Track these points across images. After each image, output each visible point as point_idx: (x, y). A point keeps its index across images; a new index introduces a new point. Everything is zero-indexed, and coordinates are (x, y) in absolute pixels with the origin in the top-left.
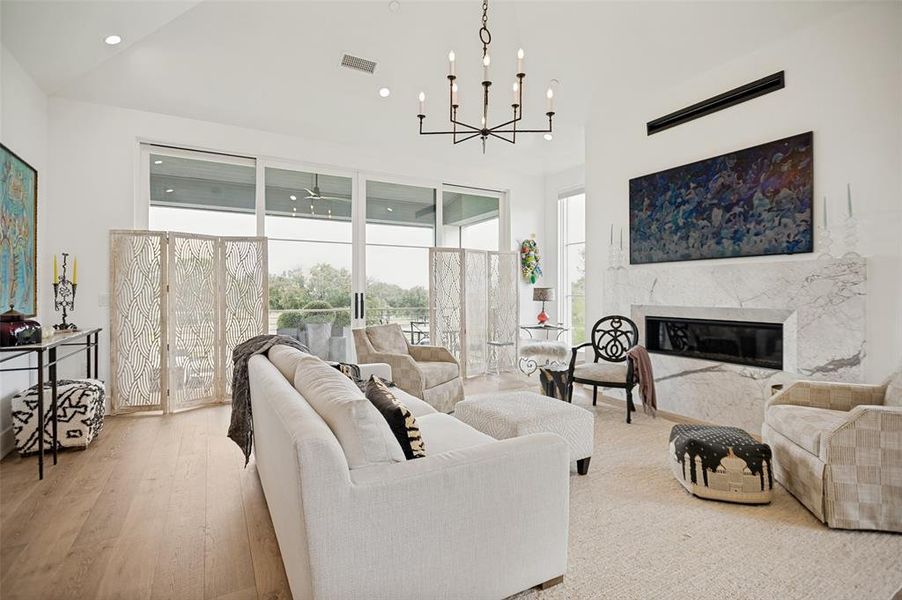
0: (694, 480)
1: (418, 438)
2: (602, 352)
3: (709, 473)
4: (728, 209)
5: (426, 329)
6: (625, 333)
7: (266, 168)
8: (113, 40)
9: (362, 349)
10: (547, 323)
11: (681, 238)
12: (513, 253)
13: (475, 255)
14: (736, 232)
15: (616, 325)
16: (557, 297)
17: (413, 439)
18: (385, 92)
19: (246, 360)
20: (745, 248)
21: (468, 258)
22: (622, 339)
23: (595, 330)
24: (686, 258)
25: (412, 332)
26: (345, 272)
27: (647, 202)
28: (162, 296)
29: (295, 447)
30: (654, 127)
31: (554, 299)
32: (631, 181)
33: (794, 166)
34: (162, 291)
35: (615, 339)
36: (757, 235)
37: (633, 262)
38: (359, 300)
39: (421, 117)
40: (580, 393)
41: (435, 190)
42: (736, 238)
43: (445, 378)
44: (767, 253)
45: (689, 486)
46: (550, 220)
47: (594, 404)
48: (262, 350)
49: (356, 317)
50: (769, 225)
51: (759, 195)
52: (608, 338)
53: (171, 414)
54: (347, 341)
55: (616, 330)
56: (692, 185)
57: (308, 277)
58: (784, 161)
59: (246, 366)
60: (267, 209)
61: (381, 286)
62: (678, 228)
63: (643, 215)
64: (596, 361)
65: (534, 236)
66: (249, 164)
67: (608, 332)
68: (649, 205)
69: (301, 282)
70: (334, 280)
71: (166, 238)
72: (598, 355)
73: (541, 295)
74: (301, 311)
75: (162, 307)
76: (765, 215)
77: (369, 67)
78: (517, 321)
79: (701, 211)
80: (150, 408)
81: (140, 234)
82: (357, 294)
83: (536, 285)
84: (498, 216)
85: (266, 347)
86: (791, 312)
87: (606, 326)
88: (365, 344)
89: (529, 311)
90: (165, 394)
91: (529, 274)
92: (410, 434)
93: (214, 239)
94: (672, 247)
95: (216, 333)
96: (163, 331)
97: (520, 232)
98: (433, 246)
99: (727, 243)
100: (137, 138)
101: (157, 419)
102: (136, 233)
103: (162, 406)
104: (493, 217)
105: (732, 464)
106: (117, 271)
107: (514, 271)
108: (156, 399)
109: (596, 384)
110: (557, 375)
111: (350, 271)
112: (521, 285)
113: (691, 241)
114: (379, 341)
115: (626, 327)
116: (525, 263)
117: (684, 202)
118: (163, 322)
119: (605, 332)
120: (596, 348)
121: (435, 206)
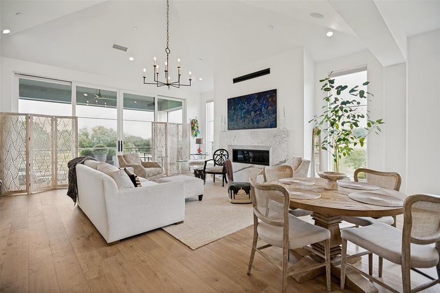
0: (231, 198)
1: (140, 184)
2: (217, 162)
3: (235, 195)
4: (255, 112)
5: (150, 156)
6: (224, 155)
7: (77, 86)
8: (6, 32)
9: (122, 163)
10: (201, 153)
11: (243, 121)
12: (188, 124)
13: (172, 125)
14: (258, 120)
15: (222, 152)
16: (205, 143)
17: (138, 184)
18: (131, 59)
19: (75, 166)
20: (260, 126)
21: (169, 126)
22: (224, 157)
23: (214, 154)
24: (244, 128)
25: (145, 158)
26: (112, 130)
27: (233, 107)
28: (26, 142)
29: (103, 181)
30: (236, 81)
31: (204, 143)
32: (228, 99)
33: (272, 100)
34: (26, 140)
35: (221, 157)
36: (263, 121)
37: (229, 129)
38: (120, 143)
39: (144, 77)
40: (209, 177)
41: (154, 98)
42: (258, 122)
43: (156, 173)
44: (265, 127)
45: (230, 200)
46: (203, 111)
47: (214, 182)
48: (81, 162)
49: (119, 151)
50: (266, 118)
51: (263, 108)
52: (219, 157)
53: (31, 194)
54: (114, 162)
55: (222, 154)
56: (246, 103)
57: (91, 133)
58: (269, 97)
59: (75, 168)
60: (77, 102)
61: (132, 137)
62: (242, 118)
63: (232, 112)
64: (215, 166)
65: (196, 117)
66: (69, 84)
67: (219, 155)
68: (234, 109)
69: (86, 135)
70: (106, 134)
71: (28, 116)
72: (215, 164)
73: (199, 141)
74: (91, 149)
75: (27, 147)
76: (265, 115)
77: (125, 49)
78: (189, 152)
79: (248, 112)
80: (21, 192)
81: (15, 115)
82: (119, 141)
83: (197, 138)
84: (181, 109)
85: (83, 161)
86: (271, 147)
87: (218, 153)
88: (123, 161)
89: (194, 148)
90: (28, 185)
91: (194, 133)
92: (137, 182)
93: (52, 117)
94: (240, 124)
95: (53, 159)
96: (27, 158)
97: (191, 116)
98: (153, 121)
99: (255, 123)
100: (13, 71)
101: (24, 196)
102: (13, 114)
103: (27, 191)
104: (180, 109)
105: (241, 192)
106: (3, 130)
107: (188, 132)
108: (24, 188)
109: (214, 173)
110: (200, 171)
111: (115, 129)
112: (191, 137)
113: (246, 122)
114: (129, 160)
115: (225, 153)
116: (193, 128)
117: (244, 109)
118: (27, 153)
119: (218, 155)
120: (215, 161)
121: (154, 103)
